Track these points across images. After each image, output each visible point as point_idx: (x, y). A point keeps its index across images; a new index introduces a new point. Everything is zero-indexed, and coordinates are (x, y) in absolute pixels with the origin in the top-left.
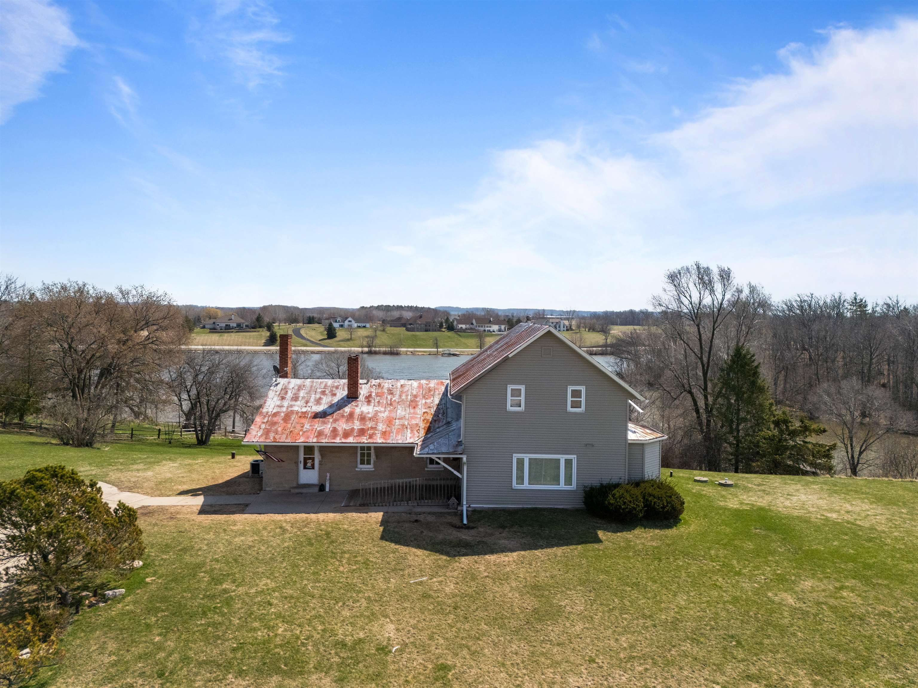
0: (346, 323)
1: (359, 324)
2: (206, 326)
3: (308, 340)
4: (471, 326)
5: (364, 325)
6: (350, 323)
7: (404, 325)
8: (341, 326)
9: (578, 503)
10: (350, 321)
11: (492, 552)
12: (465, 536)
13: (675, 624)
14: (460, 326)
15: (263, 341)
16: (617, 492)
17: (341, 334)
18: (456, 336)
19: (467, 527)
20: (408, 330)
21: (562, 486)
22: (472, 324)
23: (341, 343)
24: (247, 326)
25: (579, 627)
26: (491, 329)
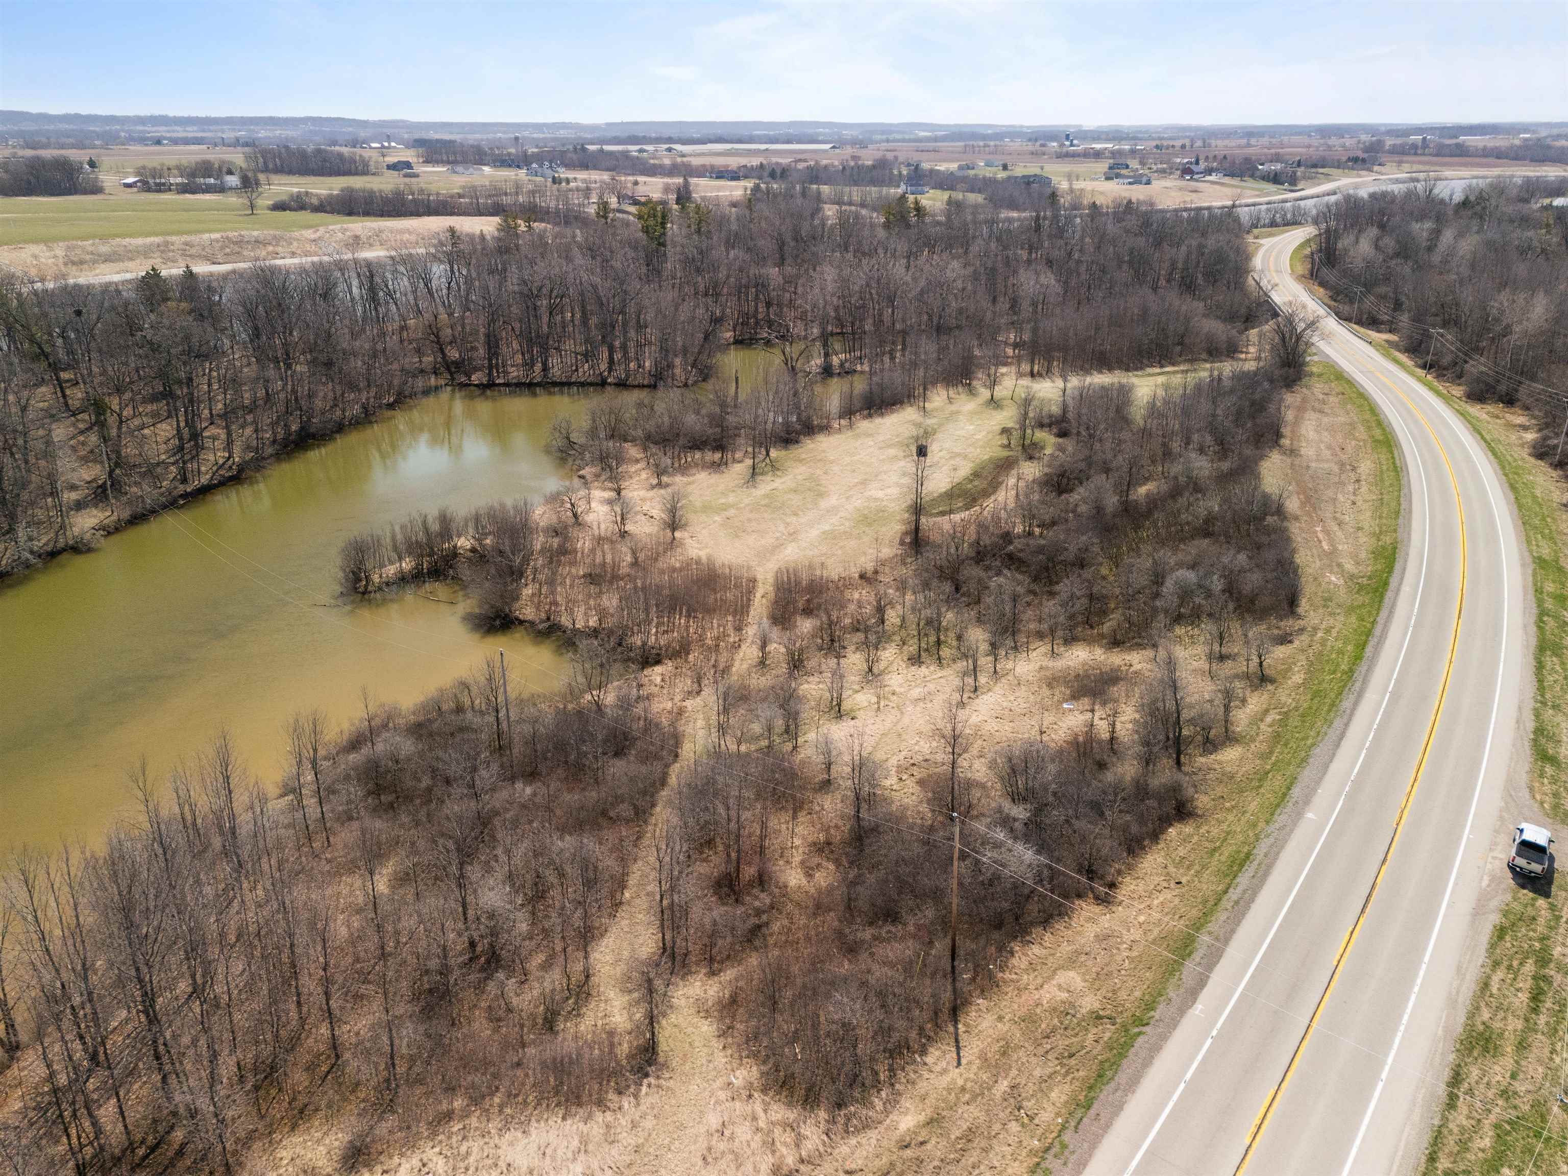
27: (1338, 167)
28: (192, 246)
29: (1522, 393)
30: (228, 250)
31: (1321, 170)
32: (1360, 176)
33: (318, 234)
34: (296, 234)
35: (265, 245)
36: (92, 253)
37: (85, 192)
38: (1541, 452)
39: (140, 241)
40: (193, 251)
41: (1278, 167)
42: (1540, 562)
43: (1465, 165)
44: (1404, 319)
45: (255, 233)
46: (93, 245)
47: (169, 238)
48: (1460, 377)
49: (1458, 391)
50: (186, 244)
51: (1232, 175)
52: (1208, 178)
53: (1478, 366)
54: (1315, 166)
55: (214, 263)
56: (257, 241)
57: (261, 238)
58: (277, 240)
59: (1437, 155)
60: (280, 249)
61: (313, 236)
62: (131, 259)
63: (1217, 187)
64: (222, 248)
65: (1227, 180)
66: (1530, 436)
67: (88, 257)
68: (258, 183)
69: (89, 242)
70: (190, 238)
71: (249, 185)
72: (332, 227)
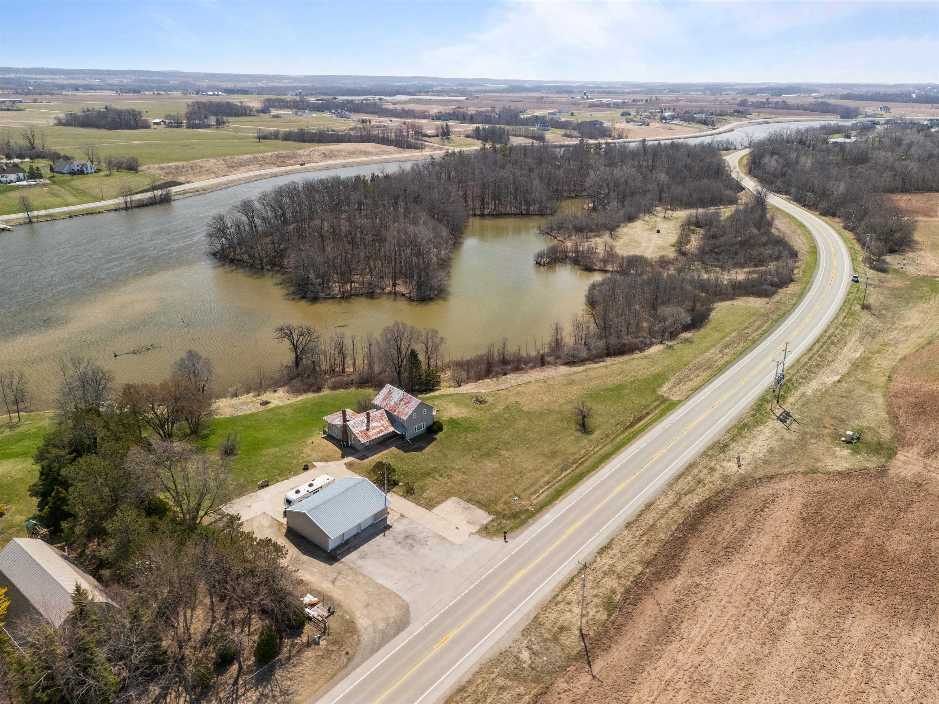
9: (426, 430)
12: (415, 446)
13: (461, 450)
16: (431, 428)
19: (413, 444)
21: (422, 429)
25: (451, 455)
26: (8, 179)
27: (730, 116)
29: (838, 213)
31: (724, 117)
32: (741, 121)
33: (307, 152)
34: (298, 152)
35: (292, 157)
36: (233, 162)
38: (845, 228)
39: (246, 157)
41: (703, 115)
42: (850, 247)
43: (790, 114)
44: (793, 190)
45: (284, 152)
46: (231, 158)
47: (257, 155)
48: (817, 208)
49: (817, 213)
50: (263, 157)
51: (685, 120)
52: (673, 122)
53: (823, 204)
54: (720, 115)
57: (289, 154)
58: (294, 155)
59: (775, 108)
60: (298, 160)
63: (680, 127)
64: (277, 159)
65: (682, 123)
66: (842, 224)
67: (233, 164)
68: (224, 123)
69: (228, 157)
70: (262, 155)
71: (219, 123)
72: (311, 149)
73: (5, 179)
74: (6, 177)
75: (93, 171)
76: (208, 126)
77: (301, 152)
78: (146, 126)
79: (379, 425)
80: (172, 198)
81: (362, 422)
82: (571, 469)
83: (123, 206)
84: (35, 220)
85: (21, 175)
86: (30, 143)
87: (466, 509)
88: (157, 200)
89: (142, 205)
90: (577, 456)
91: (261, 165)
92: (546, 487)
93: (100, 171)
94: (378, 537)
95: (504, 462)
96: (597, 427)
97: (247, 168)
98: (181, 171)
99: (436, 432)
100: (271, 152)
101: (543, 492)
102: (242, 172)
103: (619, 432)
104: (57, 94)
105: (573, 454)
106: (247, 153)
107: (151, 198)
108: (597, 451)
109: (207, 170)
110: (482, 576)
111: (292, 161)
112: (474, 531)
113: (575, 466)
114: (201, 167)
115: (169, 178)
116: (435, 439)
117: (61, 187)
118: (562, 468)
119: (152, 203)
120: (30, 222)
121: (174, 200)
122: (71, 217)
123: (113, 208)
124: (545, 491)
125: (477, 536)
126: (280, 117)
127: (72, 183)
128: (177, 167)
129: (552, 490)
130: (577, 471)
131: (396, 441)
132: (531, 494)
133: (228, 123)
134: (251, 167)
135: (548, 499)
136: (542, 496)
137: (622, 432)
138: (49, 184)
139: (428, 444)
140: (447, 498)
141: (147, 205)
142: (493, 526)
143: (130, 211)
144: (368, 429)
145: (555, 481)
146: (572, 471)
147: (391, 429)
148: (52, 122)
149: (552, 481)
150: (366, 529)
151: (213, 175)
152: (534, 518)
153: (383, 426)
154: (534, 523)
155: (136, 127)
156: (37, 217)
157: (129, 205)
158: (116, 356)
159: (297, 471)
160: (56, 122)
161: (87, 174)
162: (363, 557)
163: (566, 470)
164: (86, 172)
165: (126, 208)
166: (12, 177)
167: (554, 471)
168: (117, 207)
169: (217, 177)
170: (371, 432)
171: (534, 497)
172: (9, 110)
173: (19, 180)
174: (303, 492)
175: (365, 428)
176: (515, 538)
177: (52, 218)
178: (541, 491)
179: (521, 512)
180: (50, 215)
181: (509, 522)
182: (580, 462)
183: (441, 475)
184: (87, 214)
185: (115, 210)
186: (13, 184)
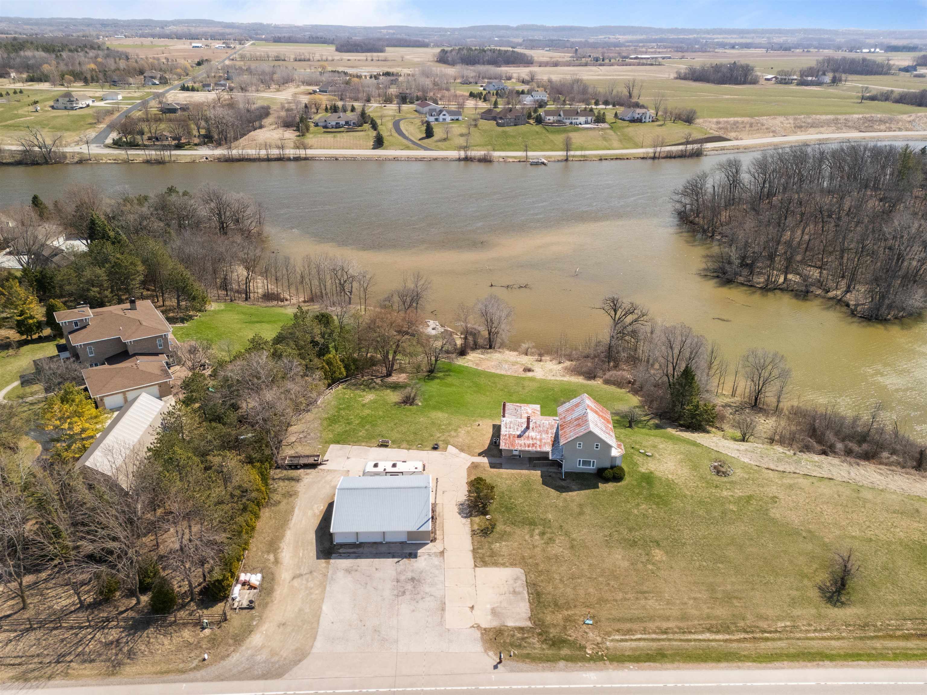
0: (441, 117)
1: (453, 117)
2: (319, 124)
3: (411, 140)
4: (559, 118)
5: (456, 117)
6: (444, 117)
7: (494, 119)
8: (437, 120)
9: (596, 472)
10: (444, 115)
11: (571, 491)
12: (563, 483)
13: (607, 518)
14: (548, 118)
15: (372, 143)
16: (606, 472)
17: (439, 132)
18: (544, 131)
19: (564, 480)
20: (498, 125)
21: (591, 467)
22: (560, 115)
23: (439, 144)
24: (354, 123)
25: (588, 517)
26: (578, 121)
28: (849, 121)
30: (866, 125)
33: (911, 118)
34: (899, 117)
35: (885, 123)
36: (805, 122)
37: (750, 83)
39: (824, 117)
40: (850, 124)
45: (879, 116)
46: (804, 118)
47: (839, 117)
50: (846, 120)
55: (861, 131)
56: (880, 121)
57: (883, 119)
58: (891, 120)
60: (892, 126)
61: (909, 119)
62: (822, 127)
64: (864, 123)
67: (803, 124)
68: (840, 80)
69: (803, 116)
70: (847, 117)
71: (835, 81)
72: (919, 114)
73: (576, 121)
74: (577, 119)
75: (651, 120)
76: (819, 84)
77: (905, 117)
78: (754, 82)
79: (538, 437)
80: (705, 153)
81: (520, 425)
82: (727, 637)
83: (652, 155)
84: (570, 159)
85: (589, 118)
86: (630, 93)
87: (514, 592)
88: (688, 154)
89: (670, 156)
90: (764, 625)
91: (838, 128)
92: (654, 636)
93: (657, 120)
94: (390, 560)
95: (640, 566)
96: (863, 602)
97: (817, 130)
98: (737, 127)
99: (606, 480)
100: (859, 113)
101: (640, 640)
102: (809, 134)
103: (899, 633)
104: (709, 52)
105: (760, 617)
106: (827, 114)
107: (682, 151)
108: (812, 639)
109: (767, 129)
110: (411, 686)
111: (883, 127)
112: (484, 626)
113: (742, 636)
114: (763, 125)
115: (721, 133)
116: (598, 487)
117: (615, 132)
118: (712, 626)
119: (682, 156)
120: (567, 160)
121: (706, 155)
122: (601, 160)
123: (642, 156)
124: (644, 639)
125: (478, 634)
126: (924, 77)
127: (626, 130)
128: (736, 123)
129: (655, 645)
130: (735, 645)
131: (544, 465)
132: (618, 631)
133: (846, 81)
134: (822, 129)
135: (627, 653)
136: (628, 644)
137: (907, 637)
138: (607, 128)
139: (580, 489)
140: (513, 565)
141: (675, 157)
142: (513, 636)
143: (656, 161)
144: (519, 436)
145: (677, 636)
146: (726, 641)
147: (548, 448)
148: (673, 76)
149: (674, 633)
150: (390, 543)
151: (771, 134)
152: (570, 664)
153: (541, 440)
154: (564, 670)
155: (744, 83)
156: (573, 156)
157: (657, 155)
158: (492, 285)
159: (426, 446)
160: (676, 76)
161: (645, 122)
162: (348, 571)
163: (718, 632)
164: (643, 120)
165: (654, 158)
166: (582, 119)
167: (696, 622)
168: (645, 156)
169: (774, 136)
170: (521, 441)
171: (617, 637)
172: (652, 65)
173: (586, 123)
174: (380, 469)
175: (518, 433)
176: (512, 671)
177: (585, 159)
178: (639, 636)
179: (573, 644)
180: (584, 156)
181: (538, 645)
182: (758, 635)
183: (542, 534)
184: (616, 159)
185: (643, 158)
186: (580, 126)
